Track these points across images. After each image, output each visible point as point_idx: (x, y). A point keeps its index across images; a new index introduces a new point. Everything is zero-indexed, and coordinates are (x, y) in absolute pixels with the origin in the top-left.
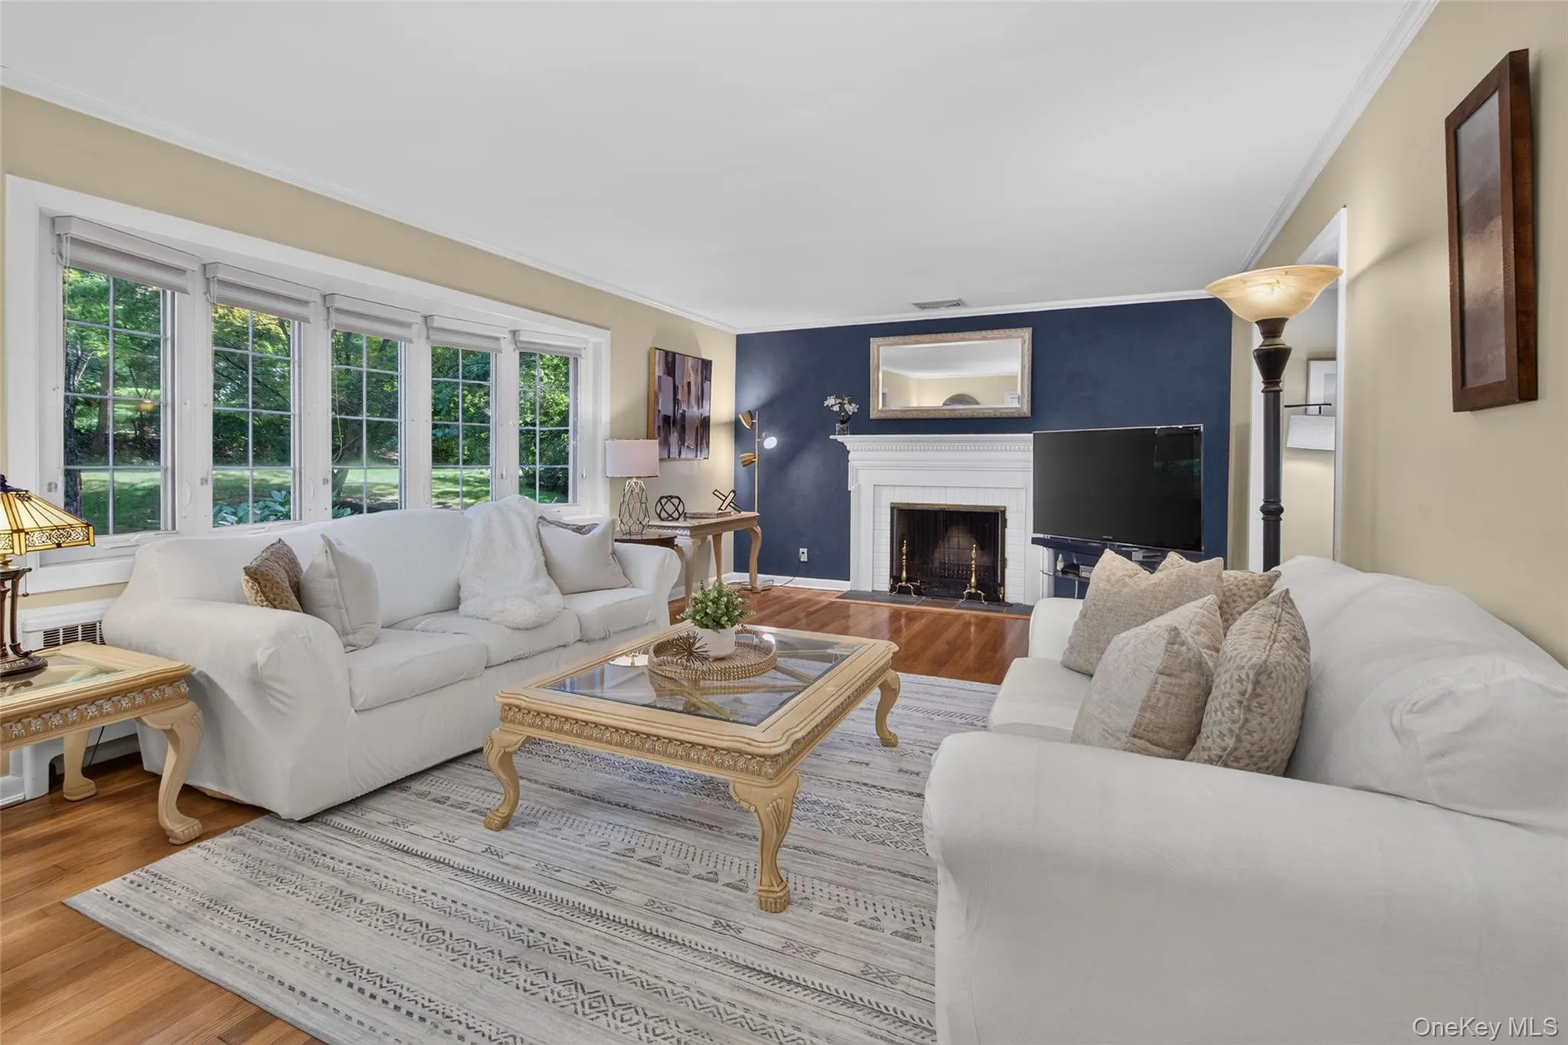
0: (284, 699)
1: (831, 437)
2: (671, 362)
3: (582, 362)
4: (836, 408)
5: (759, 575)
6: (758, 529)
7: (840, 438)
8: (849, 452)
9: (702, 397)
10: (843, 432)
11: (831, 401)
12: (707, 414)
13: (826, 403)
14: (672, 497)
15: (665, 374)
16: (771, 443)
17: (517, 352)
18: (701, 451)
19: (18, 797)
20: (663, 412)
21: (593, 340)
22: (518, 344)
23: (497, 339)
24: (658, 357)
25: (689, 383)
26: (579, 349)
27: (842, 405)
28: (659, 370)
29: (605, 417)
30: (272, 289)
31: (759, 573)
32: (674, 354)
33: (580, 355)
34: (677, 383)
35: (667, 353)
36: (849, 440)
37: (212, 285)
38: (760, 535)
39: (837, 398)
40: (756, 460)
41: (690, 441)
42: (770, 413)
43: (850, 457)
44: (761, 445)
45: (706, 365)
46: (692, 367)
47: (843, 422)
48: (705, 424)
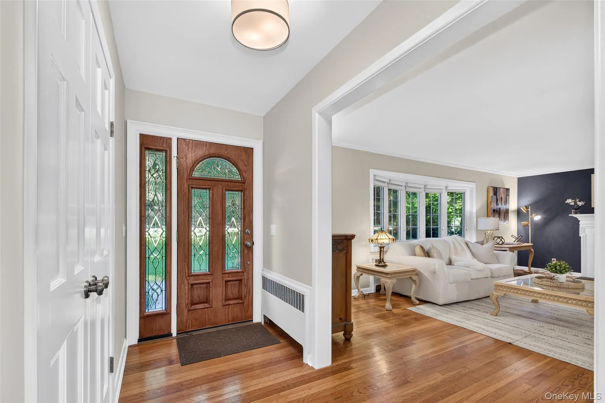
0: (437, 275)
1: (570, 215)
2: (496, 190)
3: (466, 194)
4: (573, 204)
5: (531, 268)
6: (533, 250)
7: (575, 216)
8: (579, 221)
9: (506, 202)
10: (576, 213)
11: (569, 201)
12: (508, 208)
13: (566, 202)
14: (500, 237)
15: (493, 195)
16: (537, 218)
17: (447, 192)
18: (506, 221)
19: (371, 292)
20: (493, 208)
21: (470, 186)
22: (447, 190)
23: (442, 189)
24: (491, 190)
25: (502, 197)
26: (465, 190)
27: (575, 203)
28: (491, 194)
29: (474, 211)
30: (397, 183)
31: (531, 267)
32: (497, 188)
33: (466, 192)
34: (497, 198)
35: (494, 188)
36: (578, 216)
37: (389, 185)
38: (533, 252)
39: (573, 199)
40: (530, 224)
41: (502, 218)
42: (536, 206)
43: (580, 223)
44: (532, 219)
45: (508, 190)
46: (503, 192)
47: (576, 209)
48: (507, 212)
